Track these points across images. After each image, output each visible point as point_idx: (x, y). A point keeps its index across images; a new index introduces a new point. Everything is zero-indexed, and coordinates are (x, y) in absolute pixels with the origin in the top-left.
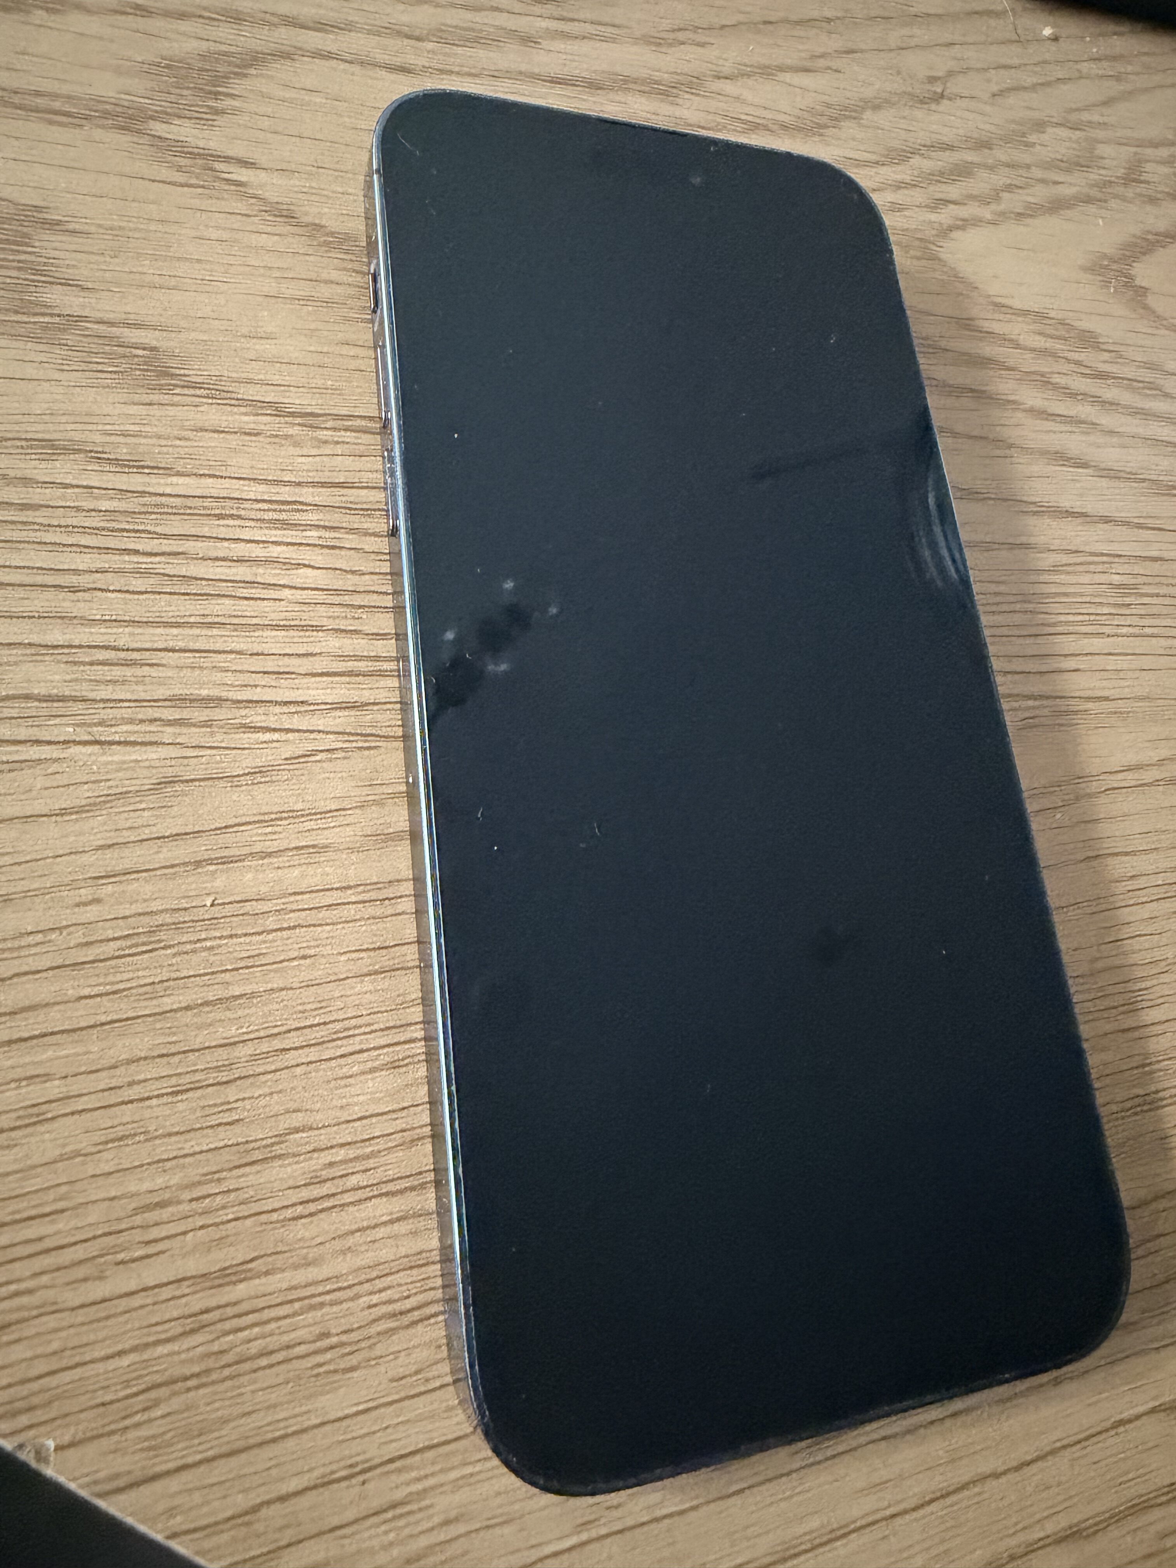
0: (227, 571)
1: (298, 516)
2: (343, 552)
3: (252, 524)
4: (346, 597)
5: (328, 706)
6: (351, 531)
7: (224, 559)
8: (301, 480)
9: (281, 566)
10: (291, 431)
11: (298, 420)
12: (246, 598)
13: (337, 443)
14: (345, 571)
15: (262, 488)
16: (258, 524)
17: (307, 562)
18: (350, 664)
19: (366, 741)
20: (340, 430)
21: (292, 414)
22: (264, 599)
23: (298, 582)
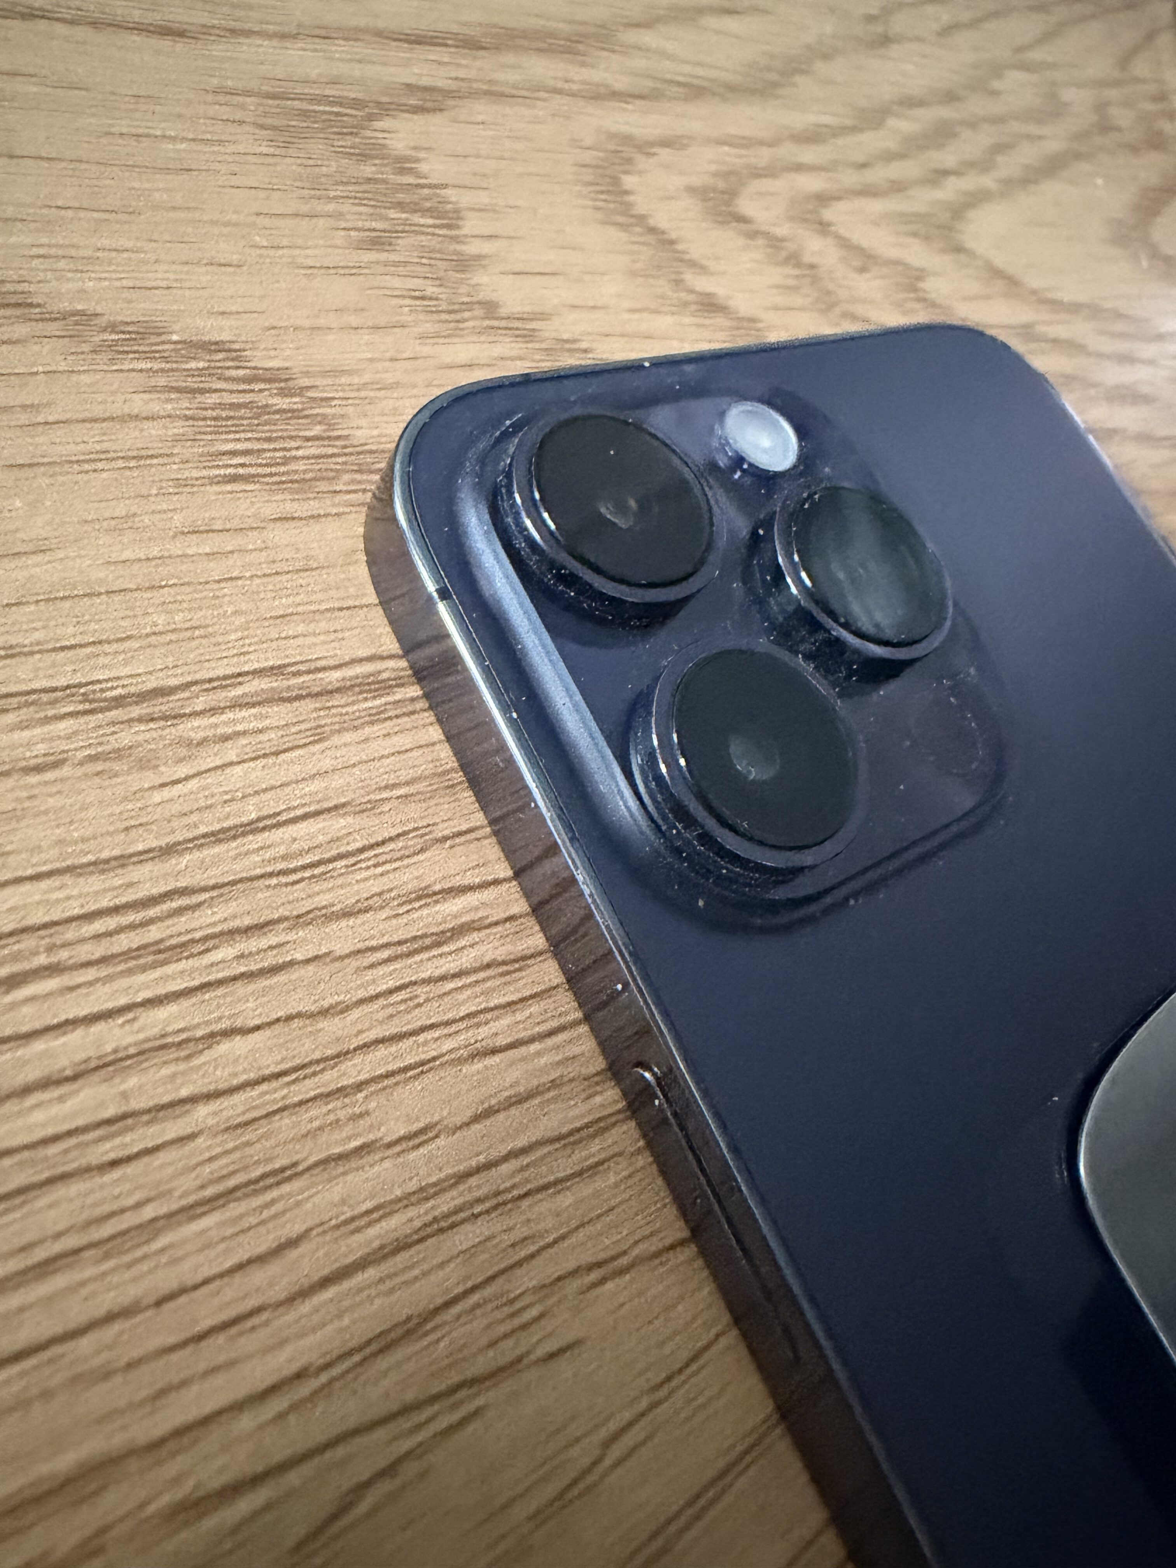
0: (55, 1110)
1: (182, 923)
2: (295, 974)
3: (91, 974)
4: (328, 1076)
5: (357, 1358)
6: (299, 920)
7: (46, 1084)
8: (171, 839)
9: (173, 1054)
10: (125, 738)
11: (136, 711)
12: (114, 1164)
13: (226, 738)
14: (311, 1016)
15: (95, 883)
16: (105, 971)
17: (224, 1025)
18: (372, 1232)
19: (455, 1406)
20: (221, 710)
21: (119, 702)
22: (156, 1149)
23: (221, 1077)
